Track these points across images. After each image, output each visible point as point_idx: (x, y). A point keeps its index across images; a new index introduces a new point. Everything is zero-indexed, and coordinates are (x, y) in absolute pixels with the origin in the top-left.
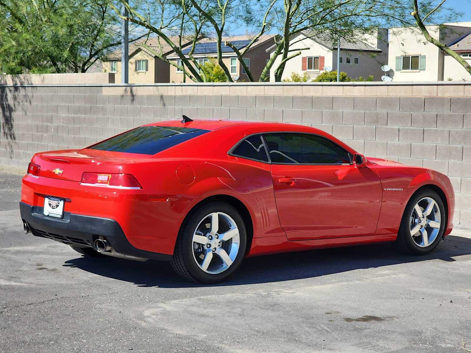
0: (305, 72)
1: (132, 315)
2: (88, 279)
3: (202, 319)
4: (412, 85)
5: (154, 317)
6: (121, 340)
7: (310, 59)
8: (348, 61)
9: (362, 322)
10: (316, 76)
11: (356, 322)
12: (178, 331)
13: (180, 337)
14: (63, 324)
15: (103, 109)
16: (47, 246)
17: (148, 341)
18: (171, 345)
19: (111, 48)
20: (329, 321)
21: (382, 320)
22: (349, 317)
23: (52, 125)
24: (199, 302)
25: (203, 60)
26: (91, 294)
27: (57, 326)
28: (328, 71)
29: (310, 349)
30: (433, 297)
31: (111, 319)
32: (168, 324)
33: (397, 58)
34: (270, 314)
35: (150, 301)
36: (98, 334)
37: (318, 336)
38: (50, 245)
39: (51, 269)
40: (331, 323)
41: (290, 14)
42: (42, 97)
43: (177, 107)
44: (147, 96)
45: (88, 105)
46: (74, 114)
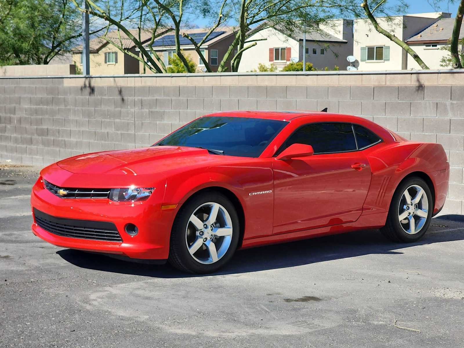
0: (272, 62)
1: (78, 299)
2: (39, 265)
3: (146, 301)
4: (362, 74)
5: (99, 300)
6: (64, 322)
7: (277, 50)
8: (315, 52)
9: (300, 303)
10: (283, 66)
11: (295, 302)
12: (121, 313)
13: (122, 319)
14: (9, 308)
15: (65, 100)
16: (3, 234)
17: (91, 323)
18: (113, 326)
19: (72, 40)
20: (270, 302)
21: (321, 300)
22: (289, 298)
23: (15, 116)
24: (145, 285)
25: (172, 52)
26: (40, 280)
27: (3, 309)
28: (295, 62)
29: (247, 328)
30: (372, 278)
31: (57, 302)
32: (113, 307)
33: (362, 49)
34: (213, 295)
35: (98, 285)
36: (42, 317)
37: (257, 316)
38: (5, 233)
39: (4, 256)
40: (271, 303)
41: (245, 6)
42: (5, 89)
43: (136, 98)
44: (107, 87)
45: (50, 96)
46: (37, 105)
